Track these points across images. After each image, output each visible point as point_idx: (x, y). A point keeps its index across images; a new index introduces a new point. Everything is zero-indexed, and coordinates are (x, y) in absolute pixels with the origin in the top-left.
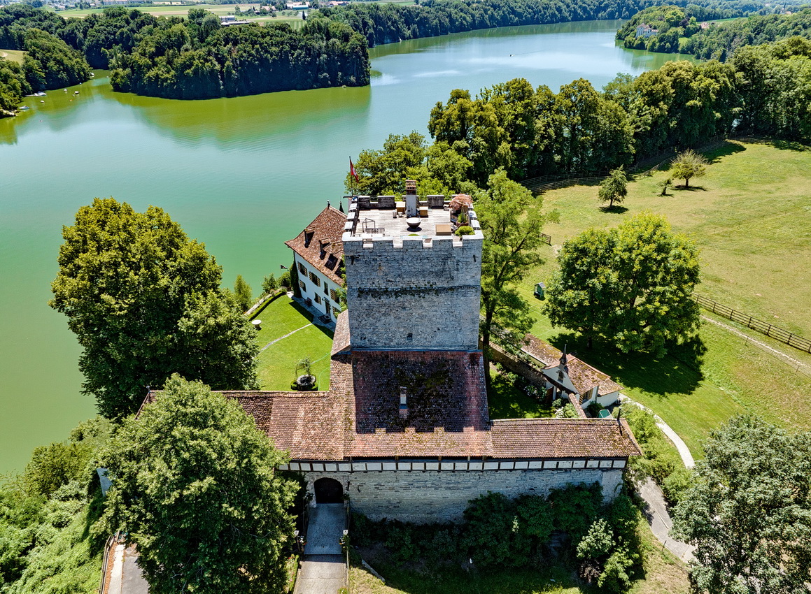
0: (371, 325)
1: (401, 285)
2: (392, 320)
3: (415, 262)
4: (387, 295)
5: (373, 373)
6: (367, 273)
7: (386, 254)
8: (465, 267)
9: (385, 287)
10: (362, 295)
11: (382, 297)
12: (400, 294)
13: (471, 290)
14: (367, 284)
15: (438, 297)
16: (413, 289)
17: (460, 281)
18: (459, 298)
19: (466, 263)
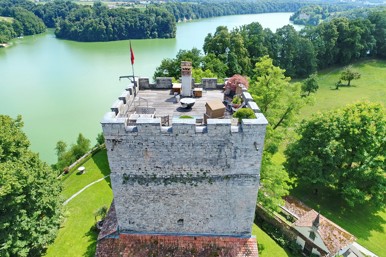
0: (140, 210)
1: (171, 172)
2: (162, 206)
6: (133, 159)
8: (244, 154)
9: (153, 173)
10: (128, 182)
11: (149, 184)
12: (170, 182)
13: (249, 179)
14: (132, 170)
15: (212, 185)
16: (184, 176)
17: (236, 169)
18: (235, 187)
19: (246, 150)
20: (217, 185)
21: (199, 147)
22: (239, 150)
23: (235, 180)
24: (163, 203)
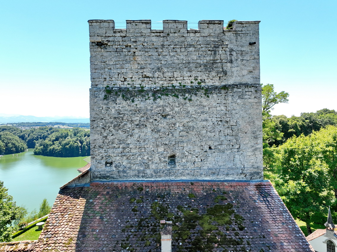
0: (121, 141)
1: (161, 82)
2: (149, 134)
3: (178, 50)
4: (143, 96)
5: (118, 210)
6: (118, 66)
7: (142, 39)
8: (241, 58)
9: (140, 85)
10: (110, 97)
11: (136, 99)
12: (159, 95)
13: (250, 89)
14: (117, 81)
15: (208, 99)
16: (177, 87)
17: (234, 77)
18: (235, 101)
19: (242, 53)
20: (214, 99)
21: (191, 49)
22: (235, 53)
23: (235, 91)
24: (150, 128)
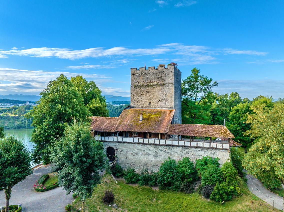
0: (137, 99)
1: (147, 83)
3: (152, 75)
6: (137, 79)
7: (143, 72)
9: (142, 84)
10: (135, 87)
11: (141, 88)
12: (147, 87)
13: (171, 84)
14: (137, 83)
16: (151, 84)
17: (167, 81)
18: (166, 87)
19: (169, 74)
20: (161, 87)
21: (155, 74)
22: (167, 74)
24: (145, 95)
